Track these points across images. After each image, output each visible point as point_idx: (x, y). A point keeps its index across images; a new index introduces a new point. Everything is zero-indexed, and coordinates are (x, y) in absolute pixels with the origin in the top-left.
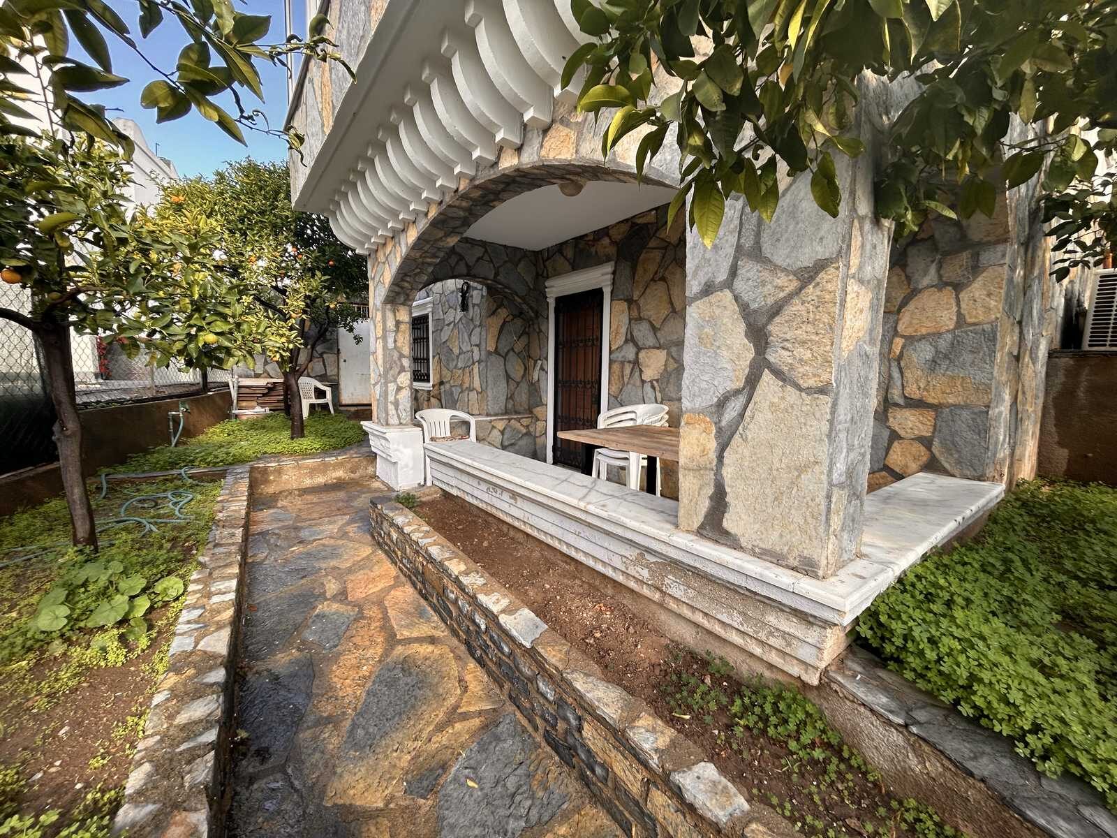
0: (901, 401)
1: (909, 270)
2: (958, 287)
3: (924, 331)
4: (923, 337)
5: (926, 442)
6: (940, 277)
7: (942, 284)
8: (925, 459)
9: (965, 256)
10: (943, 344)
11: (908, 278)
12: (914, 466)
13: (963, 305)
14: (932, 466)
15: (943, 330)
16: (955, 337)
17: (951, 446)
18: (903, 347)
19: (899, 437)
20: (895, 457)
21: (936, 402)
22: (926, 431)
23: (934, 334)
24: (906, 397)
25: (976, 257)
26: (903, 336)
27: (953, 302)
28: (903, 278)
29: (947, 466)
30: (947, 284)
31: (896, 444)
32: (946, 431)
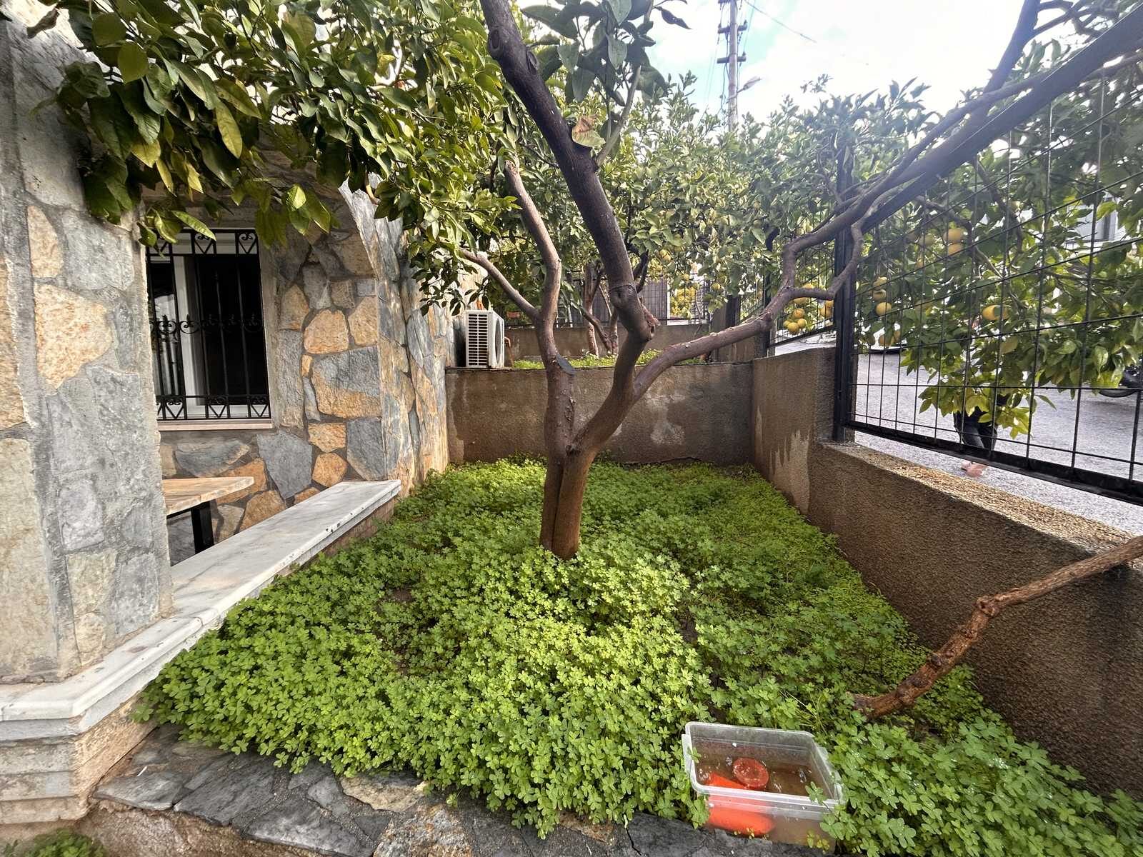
0: (317, 417)
1: (307, 291)
2: (346, 312)
3: (326, 350)
4: (326, 356)
5: (342, 453)
6: (332, 300)
7: (335, 308)
8: (343, 469)
9: (347, 283)
10: (343, 363)
11: (307, 299)
12: (336, 477)
13: (352, 329)
14: (350, 475)
15: (340, 350)
16: (350, 356)
17: (361, 455)
18: (312, 365)
19: (321, 452)
20: (320, 471)
21: (344, 416)
22: (340, 444)
23: (333, 353)
24: (321, 413)
25: (355, 286)
26: (310, 355)
27: (344, 324)
28: (303, 297)
29: (360, 472)
30: (338, 308)
31: (319, 458)
32: (355, 442)
